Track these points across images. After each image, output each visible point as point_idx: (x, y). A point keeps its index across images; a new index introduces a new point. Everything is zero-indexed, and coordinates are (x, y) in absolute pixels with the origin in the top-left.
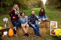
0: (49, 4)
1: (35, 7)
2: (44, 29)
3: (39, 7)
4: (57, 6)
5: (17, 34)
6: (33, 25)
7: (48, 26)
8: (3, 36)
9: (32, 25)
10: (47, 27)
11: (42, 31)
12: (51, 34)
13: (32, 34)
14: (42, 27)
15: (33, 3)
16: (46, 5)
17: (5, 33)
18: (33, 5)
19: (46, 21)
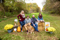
0: (45, 10)
2: (41, 27)
3: (37, 12)
4: (51, 12)
7: (44, 25)
14: (40, 26)
16: (42, 10)
18: (32, 10)
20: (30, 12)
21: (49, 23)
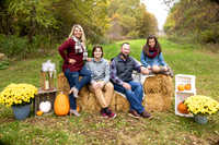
0: (177, 28)
1: (128, 35)
2: (158, 96)
3: (141, 37)
5: (78, 109)
6: (127, 86)
7: (169, 88)
8: (39, 113)
9: (122, 83)
10: (164, 91)
11: (151, 102)
12: (177, 113)
13: (121, 111)
14: (152, 91)
15: (120, 23)
16: (166, 29)
17: (45, 106)
19: (162, 72)
20: (111, 36)
21: (193, 78)
